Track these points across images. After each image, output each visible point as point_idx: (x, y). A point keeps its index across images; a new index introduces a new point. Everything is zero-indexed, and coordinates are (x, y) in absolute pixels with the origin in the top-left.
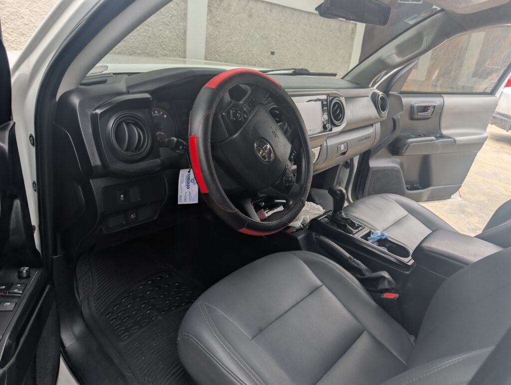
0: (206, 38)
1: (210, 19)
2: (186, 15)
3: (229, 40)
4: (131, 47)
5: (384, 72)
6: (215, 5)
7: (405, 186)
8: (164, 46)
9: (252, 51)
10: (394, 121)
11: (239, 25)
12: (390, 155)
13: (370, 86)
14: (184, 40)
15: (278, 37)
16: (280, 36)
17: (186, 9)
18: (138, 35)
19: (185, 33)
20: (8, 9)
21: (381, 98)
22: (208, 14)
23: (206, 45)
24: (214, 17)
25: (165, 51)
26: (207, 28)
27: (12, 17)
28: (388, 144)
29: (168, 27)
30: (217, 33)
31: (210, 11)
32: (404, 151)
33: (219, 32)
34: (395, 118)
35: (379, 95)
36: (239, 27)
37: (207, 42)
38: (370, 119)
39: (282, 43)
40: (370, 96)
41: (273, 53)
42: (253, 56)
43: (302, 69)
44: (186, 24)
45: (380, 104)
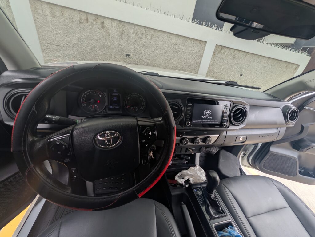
0: (209, 66)
1: (213, 58)
2: (202, 55)
3: (220, 67)
4: (177, 67)
5: (304, 92)
6: (217, 52)
7: (298, 170)
8: (190, 68)
9: (230, 73)
10: (303, 128)
11: (227, 61)
12: (291, 148)
13: (286, 100)
14: (199, 66)
15: (246, 68)
16: (248, 67)
17: (203, 53)
18: (181, 62)
19: (200, 63)
20: (138, 51)
21: (292, 111)
22: (213, 56)
23: (209, 68)
24: (216, 57)
25: (190, 69)
26: (211, 61)
27: (138, 53)
28: (292, 141)
29: (194, 60)
30: (215, 64)
31: (214, 54)
32: (305, 150)
33: (216, 63)
34: (304, 125)
35: (291, 109)
36: (227, 62)
37: (209, 67)
38: (275, 124)
39: (248, 71)
40: (281, 108)
41: (241, 75)
42: (230, 75)
43: (232, 82)
44: (201, 60)
45: (289, 115)
